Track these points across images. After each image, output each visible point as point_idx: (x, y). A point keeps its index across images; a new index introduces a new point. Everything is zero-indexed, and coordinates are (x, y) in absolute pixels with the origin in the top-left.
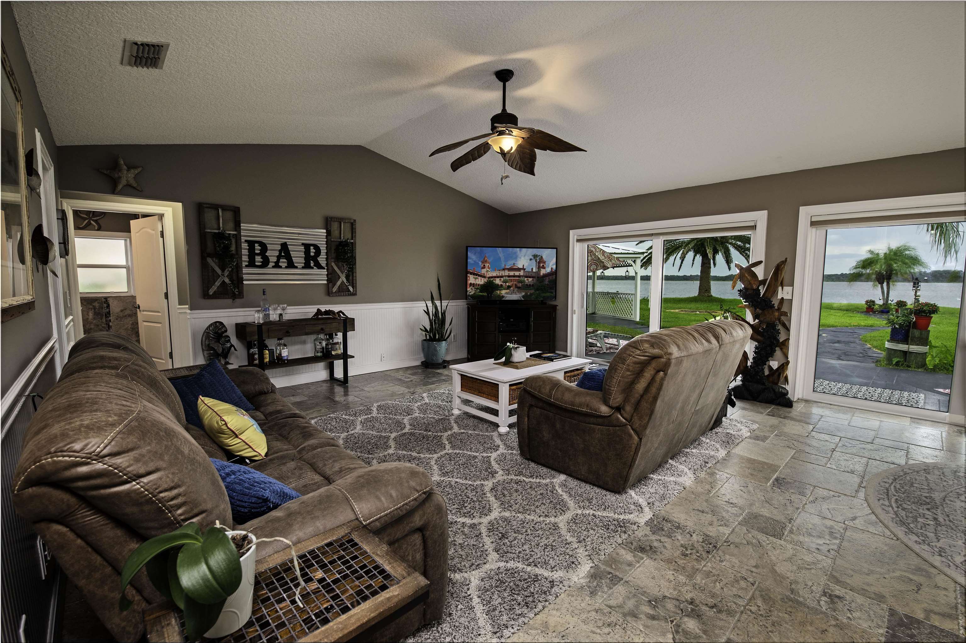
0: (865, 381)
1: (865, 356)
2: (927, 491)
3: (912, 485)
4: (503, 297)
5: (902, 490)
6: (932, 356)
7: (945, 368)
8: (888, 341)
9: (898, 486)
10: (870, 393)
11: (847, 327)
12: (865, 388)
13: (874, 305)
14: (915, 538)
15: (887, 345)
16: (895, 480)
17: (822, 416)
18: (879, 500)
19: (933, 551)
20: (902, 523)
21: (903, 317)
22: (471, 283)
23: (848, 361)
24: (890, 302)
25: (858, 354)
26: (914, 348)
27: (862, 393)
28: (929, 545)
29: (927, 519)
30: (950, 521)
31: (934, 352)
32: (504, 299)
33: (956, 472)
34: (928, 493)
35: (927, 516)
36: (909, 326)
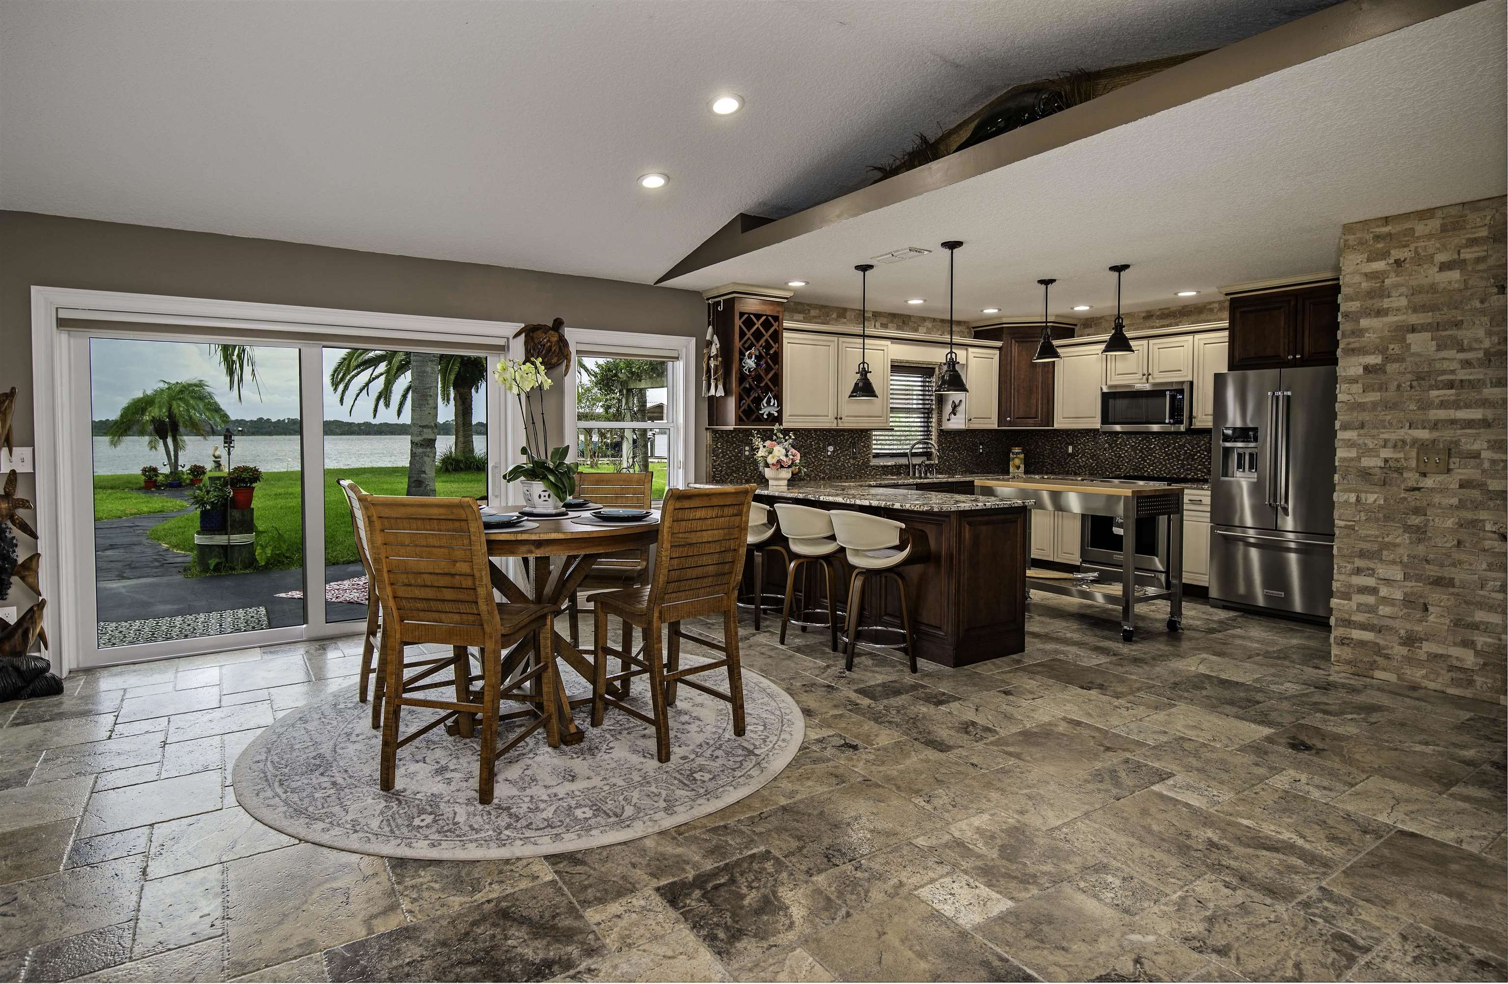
0: (175, 607)
1: (163, 565)
2: (312, 748)
3: (292, 749)
5: (283, 762)
6: (261, 545)
7: (279, 562)
8: (198, 533)
9: (276, 758)
10: (189, 625)
11: (120, 517)
12: (179, 618)
13: (156, 476)
14: (320, 825)
15: (198, 539)
16: (270, 751)
17: (125, 690)
18: (257, 795)
19: (345, 831)
20: (299, 812)
21: (215, 491)
23: (139, 577)
24: (180, 468)
25: (152, 562)
26: (237, 539)
27: (177, 629)
28: (339, 825)
29: (325, 788)
30: (350, 777)
31: (263, 540)
33: (335, 705)
34: (314, 751)
35: (324, 785)
36: (225, 505)
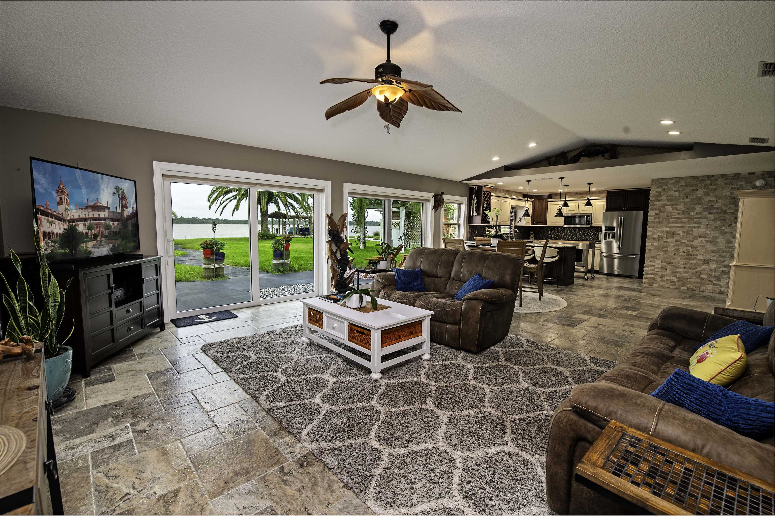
4: (90, 252)
22: (44, 233)
32: (91, 256)
